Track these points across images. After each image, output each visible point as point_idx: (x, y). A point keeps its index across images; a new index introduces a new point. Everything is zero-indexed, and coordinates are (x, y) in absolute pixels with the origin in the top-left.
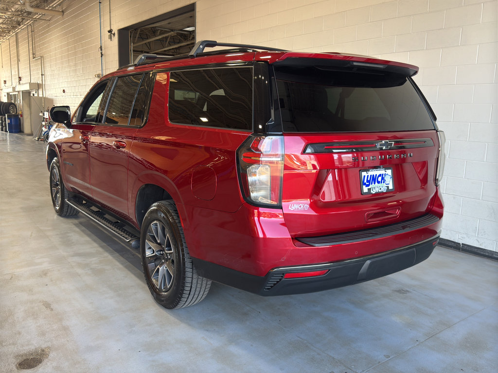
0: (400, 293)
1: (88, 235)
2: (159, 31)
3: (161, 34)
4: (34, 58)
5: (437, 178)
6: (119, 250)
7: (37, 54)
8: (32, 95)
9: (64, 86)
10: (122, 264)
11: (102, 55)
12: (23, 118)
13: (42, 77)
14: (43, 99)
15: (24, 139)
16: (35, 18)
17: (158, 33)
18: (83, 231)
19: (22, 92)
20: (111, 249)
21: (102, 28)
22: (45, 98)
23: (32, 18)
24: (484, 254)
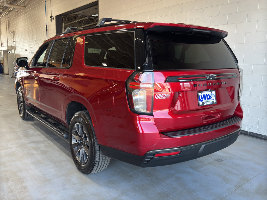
0: (218, 161)
1: (39, 131)
2: (78, 17)
3: (79, 18)
4: (9, 32)
5: (239, 96)
6: (57, 139)
7: (11, 30)
8: (8, 52)
9: (26, 47)
10: (58, 147)
11: (47, 30)
12: (4, 65)
13: (14, 43)
14: (15, 55)
15: (4, 77)
16: (10, 10)
17: (78, 18)
18: (36, 128)
19: (3, 51)
20: (52, 138)
21: (47, 15)
22: (16, 54)
23: (8, 10)
24: (262, 137)
